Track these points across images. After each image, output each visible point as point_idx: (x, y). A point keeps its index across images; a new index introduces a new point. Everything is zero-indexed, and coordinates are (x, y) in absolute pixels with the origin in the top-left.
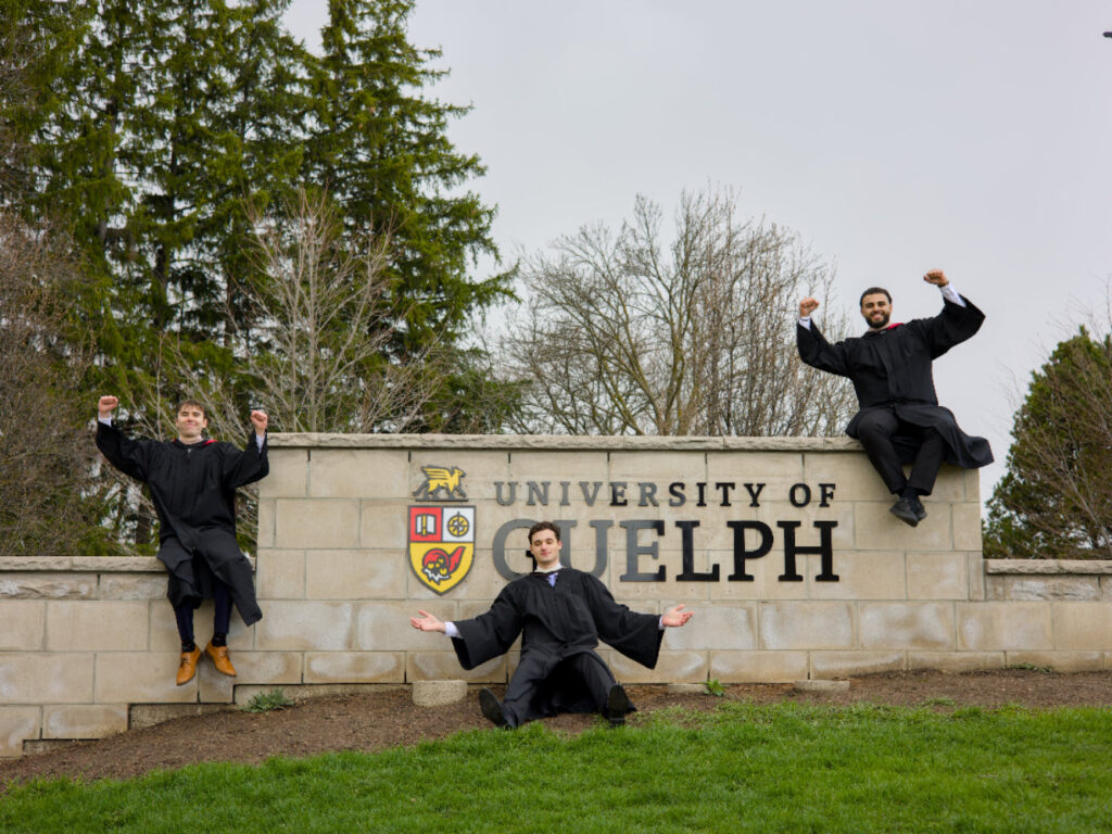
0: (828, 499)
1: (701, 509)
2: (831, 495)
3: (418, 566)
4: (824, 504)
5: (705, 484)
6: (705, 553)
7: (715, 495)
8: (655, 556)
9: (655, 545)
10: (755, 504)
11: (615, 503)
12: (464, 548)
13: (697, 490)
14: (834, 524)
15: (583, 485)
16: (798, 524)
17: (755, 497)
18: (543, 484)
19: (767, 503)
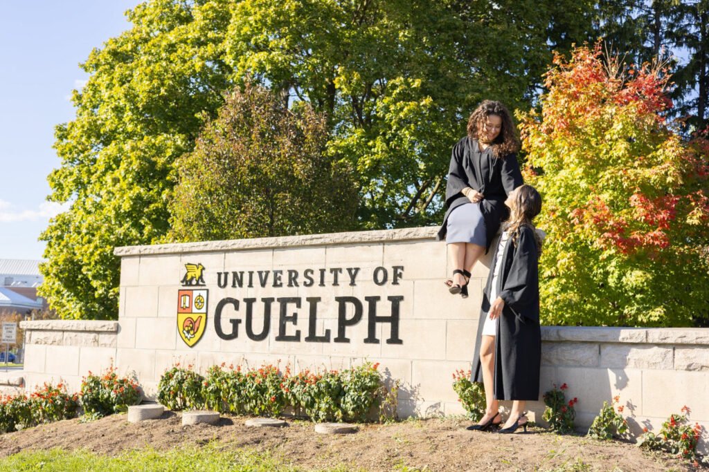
0: (398, 278)
1: (321, 288)
2: (400, 275)
3: (181, 329)
4: (395, 282)
5: (325, 270)
6: (323, 321)
7: (329, 277)
8: (295, 323)
9: (295, 315)
10: (353, 284)
11: (275, 285)
12: (201, 317)
13: (320, 274)
14: (401, 298)
15: (260, 273)
16: (378, 298)
17: (353, 277)
18: (240, 272)
19: (360, 283)
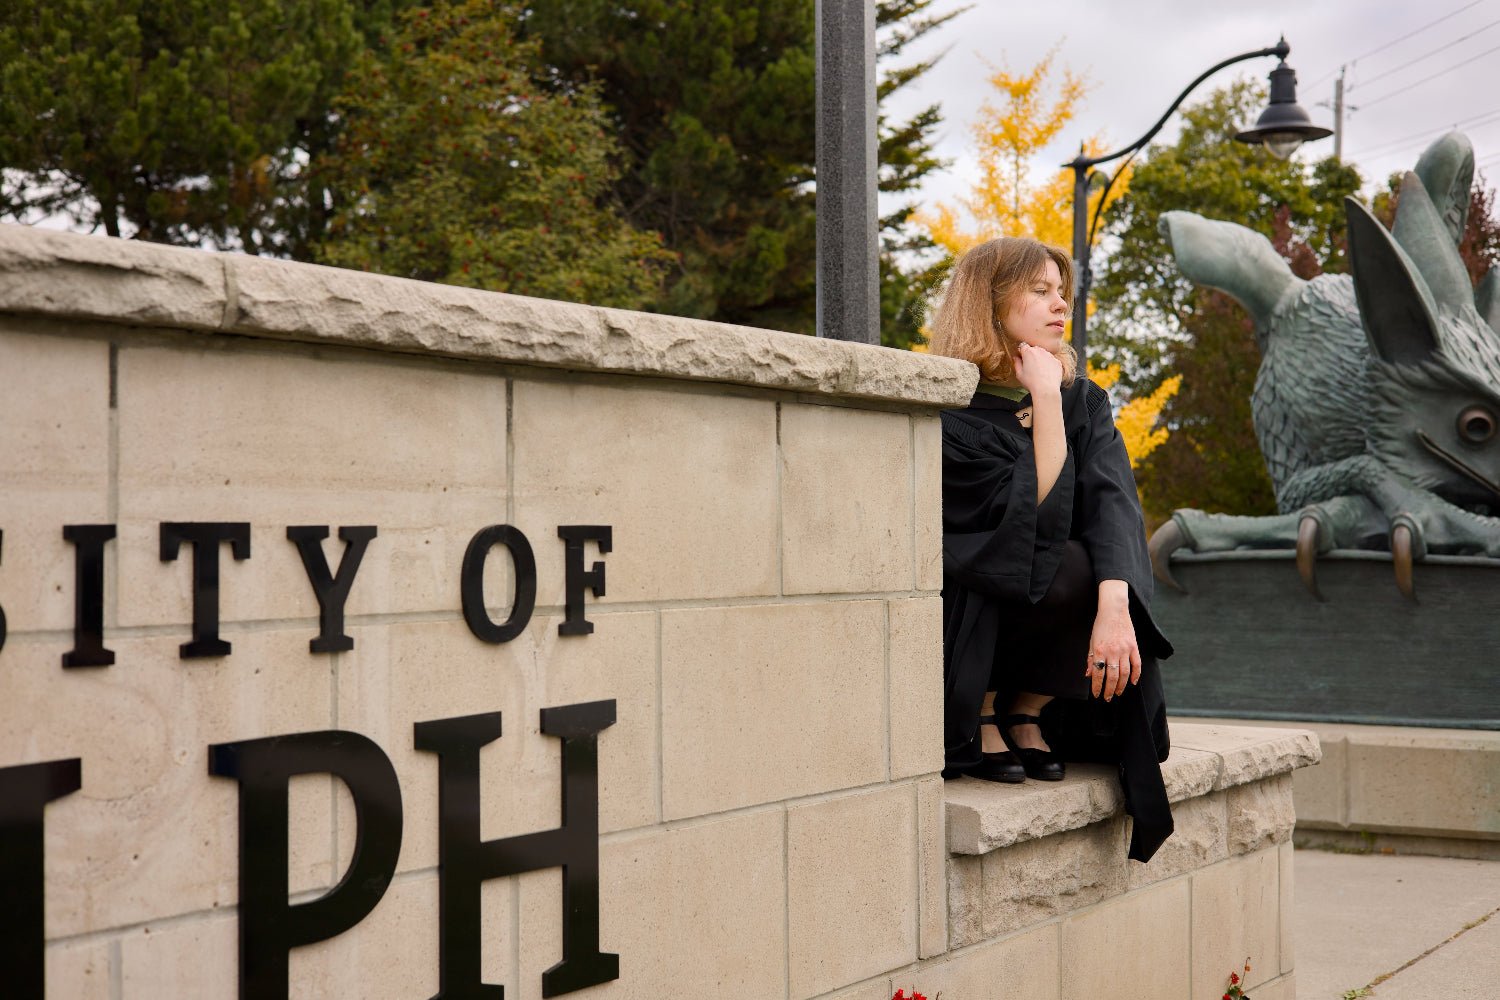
1: (85, 685)
2: (596, 582)
4: (575, 625)
5: (109, 532)
6: (99, 946)
10: (331, 640)
13: (64, 568)
14: (603, 713)
16: (487, 727)
19: (381, 630)
